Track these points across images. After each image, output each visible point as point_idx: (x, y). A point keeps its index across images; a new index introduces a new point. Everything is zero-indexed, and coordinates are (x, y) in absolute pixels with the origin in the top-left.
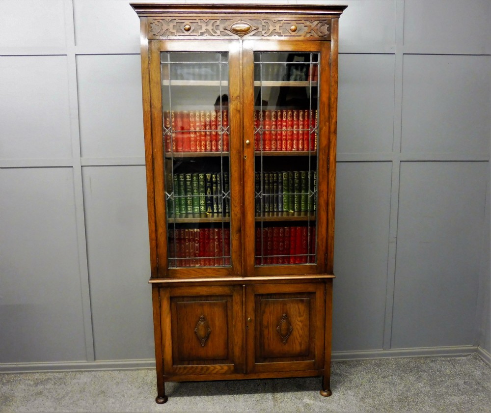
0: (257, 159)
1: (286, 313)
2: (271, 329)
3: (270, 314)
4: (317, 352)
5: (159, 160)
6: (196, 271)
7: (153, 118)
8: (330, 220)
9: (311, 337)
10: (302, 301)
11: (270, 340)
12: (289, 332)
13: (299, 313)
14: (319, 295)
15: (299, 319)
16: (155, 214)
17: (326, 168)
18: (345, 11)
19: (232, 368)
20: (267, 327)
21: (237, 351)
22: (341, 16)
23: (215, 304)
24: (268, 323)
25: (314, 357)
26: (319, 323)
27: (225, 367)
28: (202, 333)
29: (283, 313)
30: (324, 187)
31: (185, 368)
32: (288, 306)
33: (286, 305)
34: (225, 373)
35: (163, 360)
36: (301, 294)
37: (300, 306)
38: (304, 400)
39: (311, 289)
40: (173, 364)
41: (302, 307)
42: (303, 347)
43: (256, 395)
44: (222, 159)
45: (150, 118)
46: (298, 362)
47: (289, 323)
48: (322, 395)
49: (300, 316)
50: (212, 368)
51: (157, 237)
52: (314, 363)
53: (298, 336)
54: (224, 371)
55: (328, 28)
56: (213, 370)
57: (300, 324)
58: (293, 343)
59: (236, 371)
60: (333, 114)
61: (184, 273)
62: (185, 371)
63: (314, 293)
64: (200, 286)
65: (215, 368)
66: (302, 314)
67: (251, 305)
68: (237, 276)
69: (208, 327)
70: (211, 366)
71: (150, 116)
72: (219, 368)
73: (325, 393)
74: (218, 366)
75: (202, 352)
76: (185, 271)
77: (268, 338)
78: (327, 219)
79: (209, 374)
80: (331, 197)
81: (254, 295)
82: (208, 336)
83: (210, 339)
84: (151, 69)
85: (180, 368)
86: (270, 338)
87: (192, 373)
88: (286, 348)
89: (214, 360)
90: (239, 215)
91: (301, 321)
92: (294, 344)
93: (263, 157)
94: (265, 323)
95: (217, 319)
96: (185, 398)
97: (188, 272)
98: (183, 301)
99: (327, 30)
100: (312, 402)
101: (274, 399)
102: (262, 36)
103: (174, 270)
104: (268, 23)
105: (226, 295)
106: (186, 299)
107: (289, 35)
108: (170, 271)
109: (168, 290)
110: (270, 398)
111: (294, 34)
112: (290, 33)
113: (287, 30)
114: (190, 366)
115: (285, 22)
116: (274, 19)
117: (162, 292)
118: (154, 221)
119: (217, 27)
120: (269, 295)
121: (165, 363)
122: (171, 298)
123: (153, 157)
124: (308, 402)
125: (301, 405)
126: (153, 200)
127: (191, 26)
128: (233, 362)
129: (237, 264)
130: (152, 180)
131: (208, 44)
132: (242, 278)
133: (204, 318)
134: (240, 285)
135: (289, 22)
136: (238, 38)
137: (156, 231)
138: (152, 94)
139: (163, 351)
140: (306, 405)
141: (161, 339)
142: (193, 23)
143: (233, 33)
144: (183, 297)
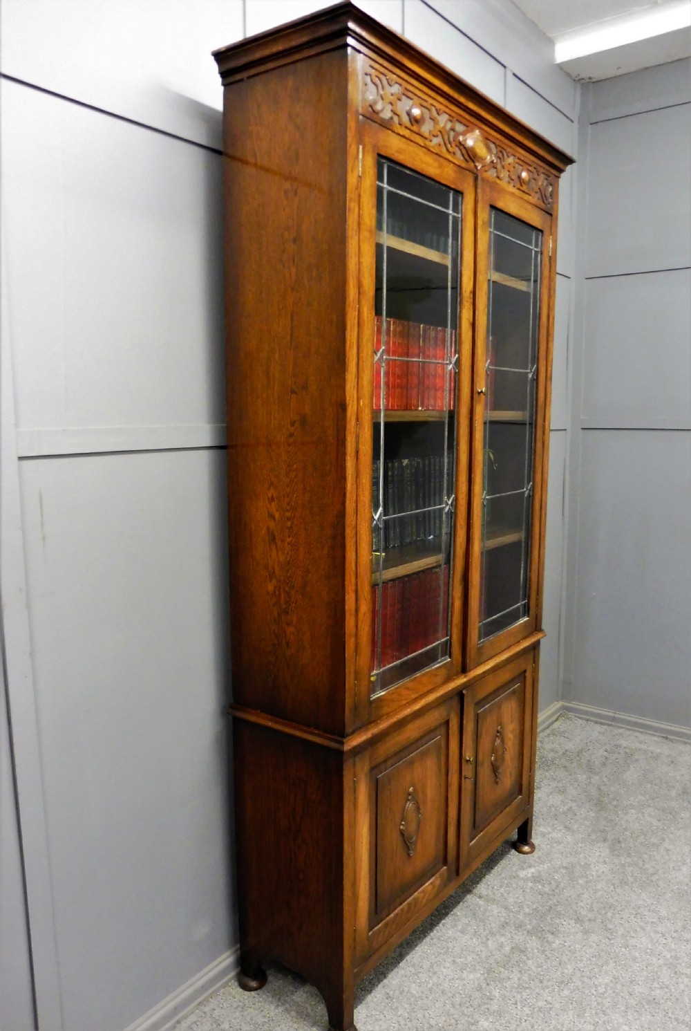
0: (485, 424)
1: (501, 724)
2: (486, 764)
3: (486, 735)
4: (525, 778)
5: (366, 429)
6: (408, 690)
7: (361, 321)
8: (542, 535)
10: (514, 693)
11: (485, 787)
13: (512, 717)
14: (529, 674)
15: (511, 728)
16: (356, 568)
18: (569, 168)
19: (445, 876)
20: (483, 764)
22: (563, 175)
24: (484, 753)
25: (520, 792)
26: (528, 726)
27: (437, 881)
29: (498, 726)
30: (538, 478)
31: (387, 925)
32: (502, 709)
33: (500, 707)
34: (437, 895)
35: (355, 931)
36: (514, 680)
39: (523, 666)
40: (369, 931)
41: (514, 704)
42: (514, 779)
44: (447, 426)
45: (356, 319)
46: (508, 809)
47: (503, 741)
49: (511, 723)
50: (421, 896)
51: (357, 627)
52: (521, 801)
53: (509, 761)
54: (436, 891)
55: (552, 191)
56: (423, 899)
57: (511, 736)
59: (448, 878)
61: (392, 701)
62: (387, 933)
63: (525, 671)
64: (412, 720)
65: (425, 893)
67: (469, 728)
68: (457, 675)
69: (419, 809)
70: (419, 894)
71: (357, 314)
72: (430, 888)
74: (428, 886)
75: (409, 870)
76: (394, 696)
77: (482, 785)
78: (540, 533)
79: (417, 913)
80: (544, 493)
81: (473, 705)
82: (418, 830)
83: (420, 835)
84: (362, 193)
85: (379, 931)
86: (485, 782)
87: (395, 929)
88: (499, 791)
89: (423, 877)
90: (464, 546)
91: (513, 731)
92: (506, 779)
93: (489, 422)
95: (429, 783)
97: (399, 694)
98: (386, 769)
99: (551, 195)
100: (532, 870)
101: (489, 900)
102: (498, 177)
103: (379, 699)
104: (503, 155)
105: (440, 725)
106: (389, 763)
107: (521, 188)
108: (374, 705)
109: (367, 754)
110: (481, 902)
111: (524, 188)
112: (521, 185)
113: (519, 177)
114: (392, 915)
115: (518, 161)
116: (509, 150)
117: (359, 765)
118: (354, 587)
119: (452, 134)
120: (486, 699)
121: (357, 939)
122: (372, 769)
123: (357, 420)
124: (529, 875)
125: (530, 884)
126: (354, 532)
127: (422, 114)
128: (445, 862)
129: (456, 650)
130: (355, 479)
131: (441, 166)
132: (465, 677)
133: (414, 790)
134: (459, 695)
135: (521, 162)
136: (475, 171)
137: (357, 610)
138: (362, 260)
139: (355, 912)
140: (536, 879)
141: (355, 883)
142: (425, 110)
143: (468, 155)
144: (385, 761)
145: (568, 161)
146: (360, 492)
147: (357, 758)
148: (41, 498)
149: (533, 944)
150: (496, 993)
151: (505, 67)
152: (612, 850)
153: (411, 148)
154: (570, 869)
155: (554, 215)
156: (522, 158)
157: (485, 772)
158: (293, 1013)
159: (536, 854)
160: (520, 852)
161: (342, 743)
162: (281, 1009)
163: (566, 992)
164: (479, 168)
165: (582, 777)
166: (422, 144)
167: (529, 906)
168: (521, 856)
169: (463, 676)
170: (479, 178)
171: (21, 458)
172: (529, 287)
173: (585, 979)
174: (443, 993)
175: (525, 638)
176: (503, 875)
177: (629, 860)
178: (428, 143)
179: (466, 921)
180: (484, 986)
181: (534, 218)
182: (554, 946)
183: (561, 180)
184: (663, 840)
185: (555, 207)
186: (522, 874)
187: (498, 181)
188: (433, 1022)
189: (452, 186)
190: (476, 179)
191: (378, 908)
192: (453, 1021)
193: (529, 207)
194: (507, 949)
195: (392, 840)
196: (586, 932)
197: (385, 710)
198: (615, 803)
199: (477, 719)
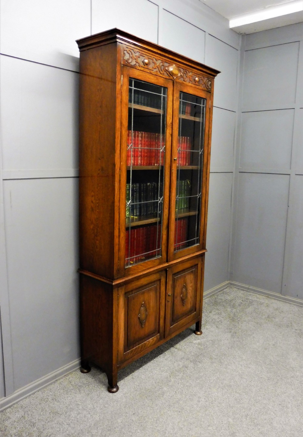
0: (178, 171)
1: (185, 283)
3: (178, 287)
4: (197, 305)
5: (124, 172)
7: (122, 135)
8: (206, 213)
9: (195, 296)
10: (192, 272)
11: (178, 306)
12: (186, 296)
13: (191, 281)
14: (199, 266)
15: (190, 285)
16: (119, 221)
17: (205, 178)
18: (218, 75)
19: (159, 337)
20: (177, 297)
21: (162, 322)
22: (215, 77)
23: (151, 290)
24: (177, 293)
25: (195, 310)
26: (199, 285)
27: (155, 338)
28: (143, 317)
30: (204, 191)
31: (132, 351)
33: (185, 277)
34: (155, 344)
35: (118, 351)
36: (192, 267)
39: (196, 262)
40: (124, 352)
41: (192, 276)
42: (191, 305)
44: (160, 171)
45: (120, 134)
46: (189, 316)
47: (186, 290)
49: (191, 283)
51: (119, 242)
52: (196, 314)
53: (190, 298)
54: (154, 342)
55: (210, 84)
56: (148, 344)
59: (161, 338)
60: (210, 141)
62: (132, 354)
63: (198, 264)
64: (143, 277)
65: (149, 342)
67: (170, 283)
68: (164, 263)
69: (147, 310)
70: (147, 342)
71: (120, 133)
72: (152, 340)
73: (199, 333)
75: (142, 333)
76: (135, 268)
77: (176, 305)
78: (205, 212)
79: (146, 349)
80: (207, 197)
81: (172, 275)
82: (146, 318)
83: (147, 320)
84: (122, 91)
85: (128, 353)
87: (136, 354)
88: (184, 309)
89: (148, 336)
90: (167, 215)
91: (191, 287)
92: (188, 304)
93: (180, 170)
95: (151, 301)
97: (138, 267)
98: (132, 294)
99: (210, 85)
100: (199, 341)
101: (179, 350)
102: (184, 81)
103: (129, 268)
104: (186, 72)
105: (157, 280)
106: (134, 292)
107: (195, 84)
108: (126, 270)
109: (124, 287)
110: (176, 350)
111: (197, 83)
112: (195, 83)
113: (195, 80)
114: (134, 348)
115: (194, 74)
116: (189, 70)
117: (120, 291)
118: (118, 228)
119: (163, 67)
120: (179, 273)
121: (119, 354)
122: (126, 293)
123: (120, 169)
124: (197, 342)
125: (197, 345)
126: (118, 208)
127: (149, 61)
128: (159, 332)
129: (164, 254)
130: (119, 190)
131: (157, 79)
132: (168, 264)
133: (144, 303)
134: (165, 270)
135: (195, 74)
136: (173, 79)
137: (119, 236)
138: (122, 114)
139: (118, 344)
140: (199, 344)
141: (118, 334)
142: (150, 60)
143: (170, 74)
144: (132, 291)
145: (217, 72)
146: (121, 194)
147: (119, 288)
148: (10, 194)
149: (191, 365)
150: (173, 380)
151: (205, 32)
152: (232, 336)
153: (144, 74)
154: (213, 342)
155: (212, 92)
156: (196, 73)
157: (178, 301)
158: (98, 381)
159: (202, 335)
160: (196, 334)
161: (113, 282)
162: (93, 380)
163: (198, 381)
164: (175, 78)
165: (229, 310)
166: (149, 72)
167: (193, 353)
168: (196, 335)
169: (167, 263)
170: (175, 82)
171: (4, 180)
172: (200, 120)
173: (207, 378)
174: (153, 378)
175: (197, 252)
176: (187, 342)
177: (237, 339)
178: (151, 71)
179: (168, 356)
180: (169, 377)
181: (202, 94)
182: (199, 366)
183: (215, 79)
184: (253, 333)
185: (212, 89)
186: (195, 342)
187: (184, 82)
188: (146, 387)
189: (163, 86)
190: (173, 83)
191: (128, 344)
192: (154, 387)
193: (199, 91)
194: (181, 366)
195: (134, 321)
196: (212, 363)
197: (131, 272)
198: (239, 319)
199: (174, 281)
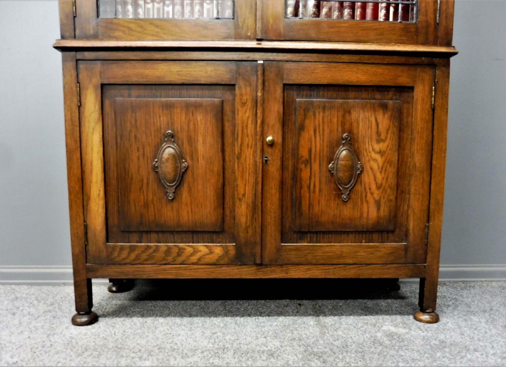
1: (350, 132)
2: (316, 167)
3: (315, 131)
4: (413, 224)
6: (157, 26)
9: (400, 189)
10: (384, 107)
11: (314, 192)
12: (355, 173)
13: (378, 134)
15: (377, 147)
19: (232, 252)
20: (308, 162)
21: (242, 212)
23: (197, 106)
24: (310, 151)
26: (418, 159)
27: (218, 250)
28: (168, 169)
29: (343, 132)
31: (132, 249)
32: (354, 115)
33: (350, 112)
34: (217, 263)
35: (86, 227)
36: (382, 90)
37: (380, 117)
38: (385, 328)
39: (403, 79)
40: (107, 240)
41: (384, 121)
42: (384, 211)
43: (281, 319)
46: (371, 244)
47: (356, 154)
48: (421, 321)
49: (379, 141)
50: (189, 250)
52: (406, 249)
53: (374, 187)
54: (213, 258)
56: (192, 255)
57: (378, 157)
58: (362, 201)
59: (239, 259)
61: (130, 29)
62: (133, 256)
63: (409, 90)
65: (196, 251)
66: (383, 137)
67: (274, 110)
69: (182, 158)
70: (187, 247)
72: (205, 251)
73: (426, 317)
74: (202, 248)
75: (168, 215)
77: (309, 187)
81: (282, 85)
82: (180, 177)
83: (186, 186)
85: (122, 248)
86: (314, 186)
87: (147, 260)
88: (347, 211)
89: (195, 233)
91: (381, 153)
92: (365, 205)
94: (304, 153)
95: (200, 139)
96: (135, 319)
97: (142, 27)
98: (130, 96)
103: (110, 21)
106: (134, 93)
108: (102, 24)
109: (96, 68)
114: (143, 245)
117: (84, 74)
120: (313, 88)
122: (104, 86)
128: (234, 239)
132: (258, 44)
139: (85, 208)
141: (82, 181)
144: (125, 86)
191: (122, 226)
194: (264, 348)
